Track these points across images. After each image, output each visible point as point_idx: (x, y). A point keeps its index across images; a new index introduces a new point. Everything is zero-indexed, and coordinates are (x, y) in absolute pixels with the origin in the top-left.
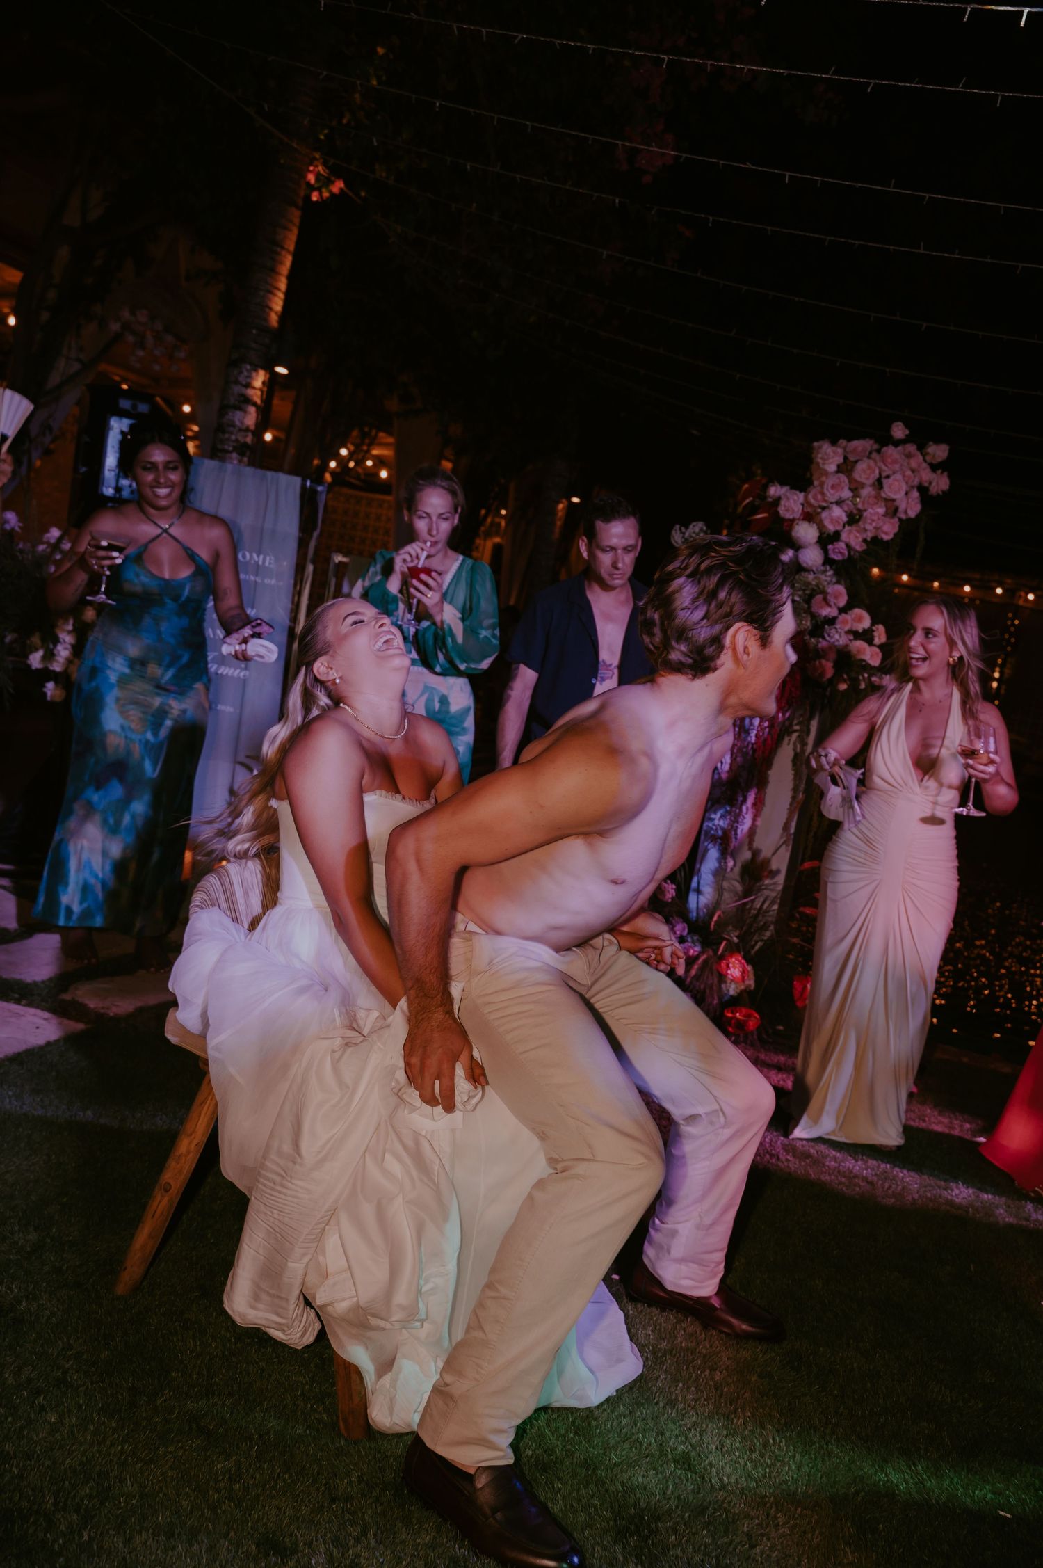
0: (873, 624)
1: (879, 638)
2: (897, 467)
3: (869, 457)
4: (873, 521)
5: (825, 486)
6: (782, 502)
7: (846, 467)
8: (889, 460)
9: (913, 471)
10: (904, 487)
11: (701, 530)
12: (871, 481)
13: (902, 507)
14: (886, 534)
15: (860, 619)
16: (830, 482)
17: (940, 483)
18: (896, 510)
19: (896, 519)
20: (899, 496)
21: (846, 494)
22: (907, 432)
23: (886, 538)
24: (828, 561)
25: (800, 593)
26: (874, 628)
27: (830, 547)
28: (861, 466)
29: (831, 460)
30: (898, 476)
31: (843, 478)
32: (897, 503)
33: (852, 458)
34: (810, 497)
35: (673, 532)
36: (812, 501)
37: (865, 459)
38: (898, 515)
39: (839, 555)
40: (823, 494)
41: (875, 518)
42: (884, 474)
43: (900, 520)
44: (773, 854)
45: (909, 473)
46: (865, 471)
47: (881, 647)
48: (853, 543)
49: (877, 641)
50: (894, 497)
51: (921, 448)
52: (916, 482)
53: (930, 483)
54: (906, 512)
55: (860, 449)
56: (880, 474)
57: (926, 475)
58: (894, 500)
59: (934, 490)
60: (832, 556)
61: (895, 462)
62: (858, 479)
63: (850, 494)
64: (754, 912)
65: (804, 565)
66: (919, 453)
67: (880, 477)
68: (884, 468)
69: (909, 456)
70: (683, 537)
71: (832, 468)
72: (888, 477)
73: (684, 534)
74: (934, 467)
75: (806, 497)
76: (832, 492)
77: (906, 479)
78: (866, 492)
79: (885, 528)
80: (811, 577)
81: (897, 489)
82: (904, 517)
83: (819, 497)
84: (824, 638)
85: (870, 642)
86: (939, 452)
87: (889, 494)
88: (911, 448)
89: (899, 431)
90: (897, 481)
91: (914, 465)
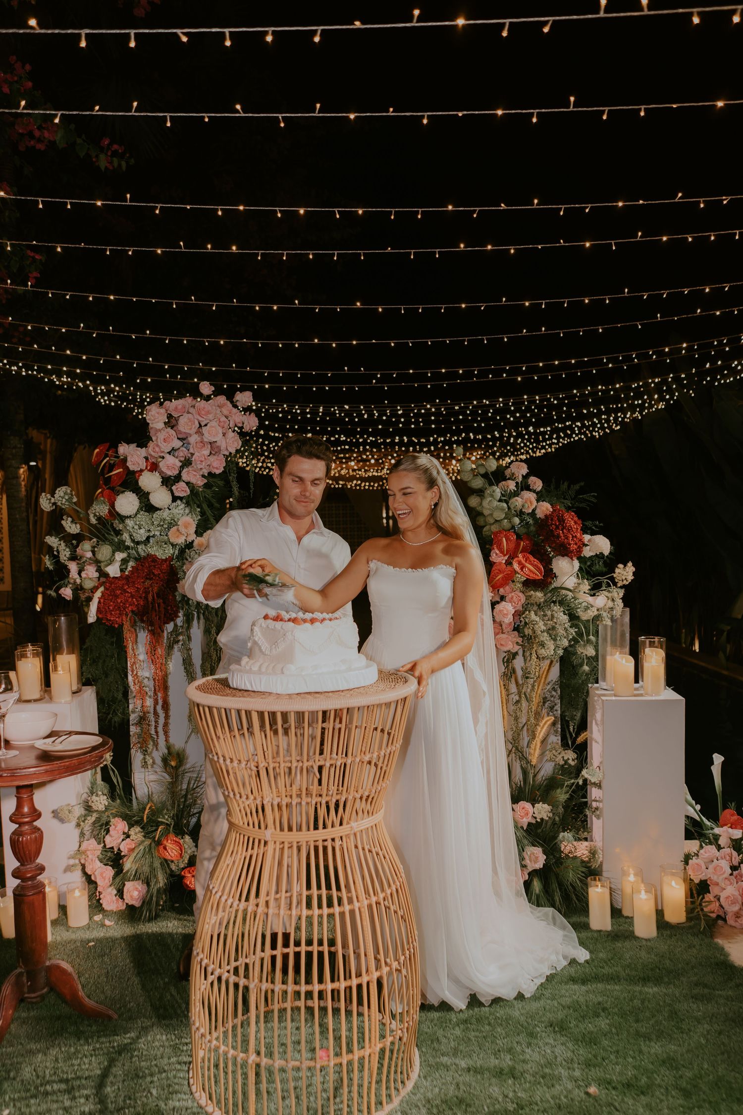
2: (211, 417)
3: (188, 413)
4: (202, 461)
5: (159, 440)
6: (129, 459)
7: (171, 422)
8: (203, 412)
9: (227, 417)
10: (220, 431)
11: (65, 493)
12: (194, 430)
13: (223, 446)
14: (217, 468)
16: (161, 436)
17: (251, 423)
18: (219, 449)
19: (222, 456)
20: (219, 438)
21: (177, 444)
22: (213, 389)
23: (218, 472)
24: (175, 499)
25: (159, 528)
27: (174, 488)
28: (182, 421)
29: (156, 420)
30: (214, 423)
31: (172, 432)
32: (218, 444)
33: (175, 415)
34: (150, 450)
35: (41, 500)
36: (153, 454)
37: (185, 414)
38: (222, 453)
39: (183, 492)
40: (158, 445)
41: (203, 459)
42: (203, 424)
43: (225, 456)
44: (186, 742)
45: (223, 419)
46: (185, 424)
48: (193, 481)
50: (215, 440)
51: (230, 397)
52: (232, 425)
53: (243, 423)
54: (228, 448)
55: (180, 407)
56: (199, 423)
57: (238, 417)
58: (215, 442)
59: (247, 429)
60: (177, 494)
61: (208, 413)
62: (183, 430)
63: (180, 443)
64: (183, 793)
65: (157, 506)
66: (229, 402)
67: (200, 426)
68: (201, 419)
69: (220, 407)
70: (50, 503)
71: (161, 425)
72: (206, 425)
73: (50, 499)
74: (244, 411)
75: (147, 452)
76: (165, 444)
77: (222, 424)
78: (193, 439)
79: (215, 464)
80: (165, 514)
81: (213, 433)
82: (227, 453)
83: (157, 449)
84: (187, 560)
86: (245, 398)
87: (211, 438)
88: (221, 399)
89: (206, 388)
90: (213, 427)
91: (226, 412)
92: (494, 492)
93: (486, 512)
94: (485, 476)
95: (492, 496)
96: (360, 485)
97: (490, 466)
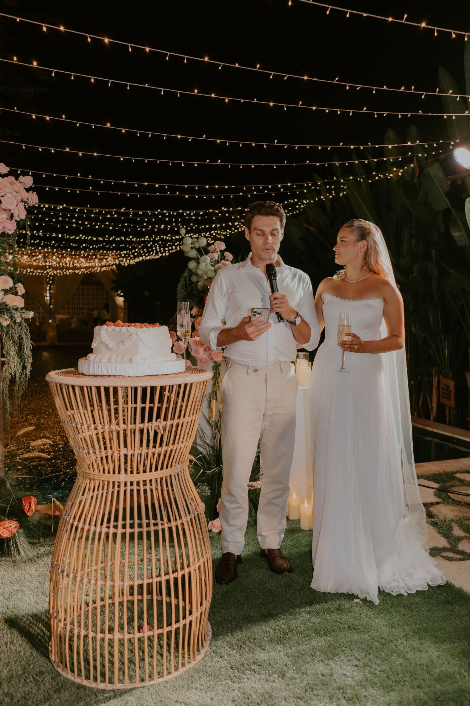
0: (15, 283)
1: (21, 291)
2: (7, 190)
8: (2, 186)
9: (17, 192)
10: (15, 202)
13: (16, 213)
14: (10, 230)
15: (6, 282)
17: (33, 199)
18: (12, 217)
19: (14, 221)
20: (12, 207)
22: (8, 169)
23: (10, 232)
26: (16, 286)
30: (9, 195)
32: (13, 212)
38: (15, 218)
42: (1, 195)
43: (16, 221)
45: (14, 193)
47: (23, 296)
49: (20, 293)
50: (10, 208)
51: (18, 179)
52: (20, 200)
53: (28, 199)
54: (19, 216)
57: (25, 195)
58: (10, 210)
59: (31, 203)
61: (6, 187)
66: (17, 182)
69: (12, 184)
72: (3, 196)
74: (28, 190)
77: (15, 196)
79: (9, 227)
81: (11, 203)
82: (18, 220)
85: (16, 294)
86: (28, 181)
87: (7, 206)
88: (12, 178)
89: (3, 169)
90: (10, 198)
91: (16, 189)
92: (206, 259)
93: (200, 272)
94: (198, 250)
95: (205, 262)
96: (33, 272)
97: (203, 243)
